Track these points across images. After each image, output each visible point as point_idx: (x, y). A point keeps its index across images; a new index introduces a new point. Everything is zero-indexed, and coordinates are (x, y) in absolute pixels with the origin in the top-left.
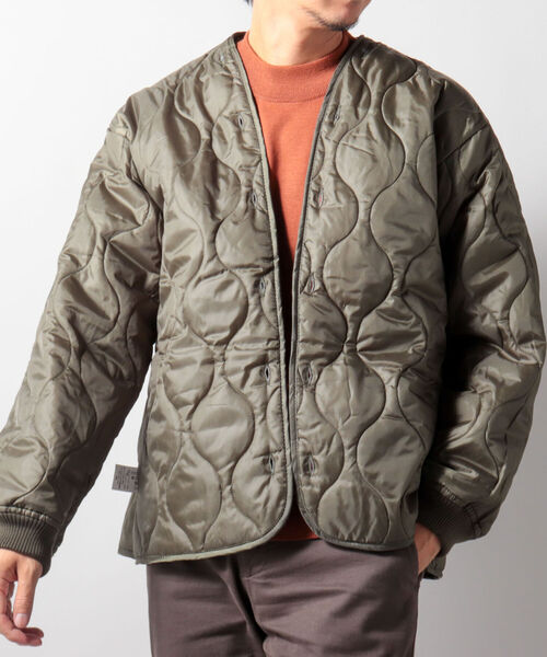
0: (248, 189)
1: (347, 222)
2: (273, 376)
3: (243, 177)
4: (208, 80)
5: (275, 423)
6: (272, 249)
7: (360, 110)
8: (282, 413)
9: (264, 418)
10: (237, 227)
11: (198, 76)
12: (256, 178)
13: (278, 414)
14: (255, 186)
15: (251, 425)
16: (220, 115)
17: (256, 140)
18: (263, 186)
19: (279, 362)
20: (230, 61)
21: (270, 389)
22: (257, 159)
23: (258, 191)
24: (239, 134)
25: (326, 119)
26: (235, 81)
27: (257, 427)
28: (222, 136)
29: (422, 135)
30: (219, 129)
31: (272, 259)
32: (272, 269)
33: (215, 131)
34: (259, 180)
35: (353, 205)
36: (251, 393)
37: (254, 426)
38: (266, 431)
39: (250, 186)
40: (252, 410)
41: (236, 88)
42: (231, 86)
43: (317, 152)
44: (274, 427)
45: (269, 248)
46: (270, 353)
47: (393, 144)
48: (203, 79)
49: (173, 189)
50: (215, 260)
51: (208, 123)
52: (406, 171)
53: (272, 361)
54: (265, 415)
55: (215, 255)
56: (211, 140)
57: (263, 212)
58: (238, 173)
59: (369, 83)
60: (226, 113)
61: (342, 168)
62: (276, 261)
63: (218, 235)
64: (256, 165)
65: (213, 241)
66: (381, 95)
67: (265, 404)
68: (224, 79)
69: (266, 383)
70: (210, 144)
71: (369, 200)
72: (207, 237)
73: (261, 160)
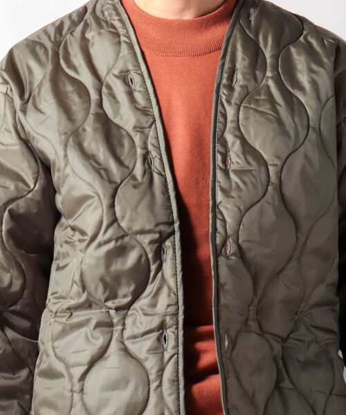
0: (144, 152)
1: (259, 186)
2: (171, 343)
3: (137, 139)
4: (93, 37)
5: (169, 392)
6: (172, 213)
7: (258, 73)
8: (178, 381)
9: (160, 385)
10: (137, 191)
11: (83, 33)
12: (151, 140)
13: (173, 381)
14: (150, 148)
15: (146, 392)
16: (108, 73)
17: (149, 100)
18: (159, 148)
19: (177, 328)
20: (116, 18)
21: (167, 356)
22: (151, 120)
23: (154, 153)
24: (130, 94)
25: (224, 81)
26: (123, 39)
27: (152, 393)
28: (112, 95)
29: (323, 98)
30: (109, 87)
31: (172, 223)
32: (173, 233)
33: (104, 90)
34: (154, 142)
35: (263, 169)
36: (147, 359)
37: (149, 392)
38: (161, 398)
39: (145, 147)
40: (148, 376)
41: (124, 46)
42: (119, 43)
43: (219, 114)
44: (170, 394)
45: (169, 211)
46: (168, 319)
47: (296, 107)
48: (89, 35)
49: (66, 156)
50: (115, 225)
51: (96, 81)
52: (312, 135)
53: (170, 327)
54: (161, 382)
55: (114, 220)
56: (101, 99)
57: (160, 174)
58: (132, 134)
59: (262, 46)
60: (116, 72)
61: (247, 130)
62: (177, 225)
63: (116, 198)
64: (150, 126)
65: (112, 206)
66: (276, 57)
67: (161, 371)
68: (110, 36)
69: (164, 350)
70: (100, 104)
71: (279, 163)
72: (106, 202)
73: (155, 121)
